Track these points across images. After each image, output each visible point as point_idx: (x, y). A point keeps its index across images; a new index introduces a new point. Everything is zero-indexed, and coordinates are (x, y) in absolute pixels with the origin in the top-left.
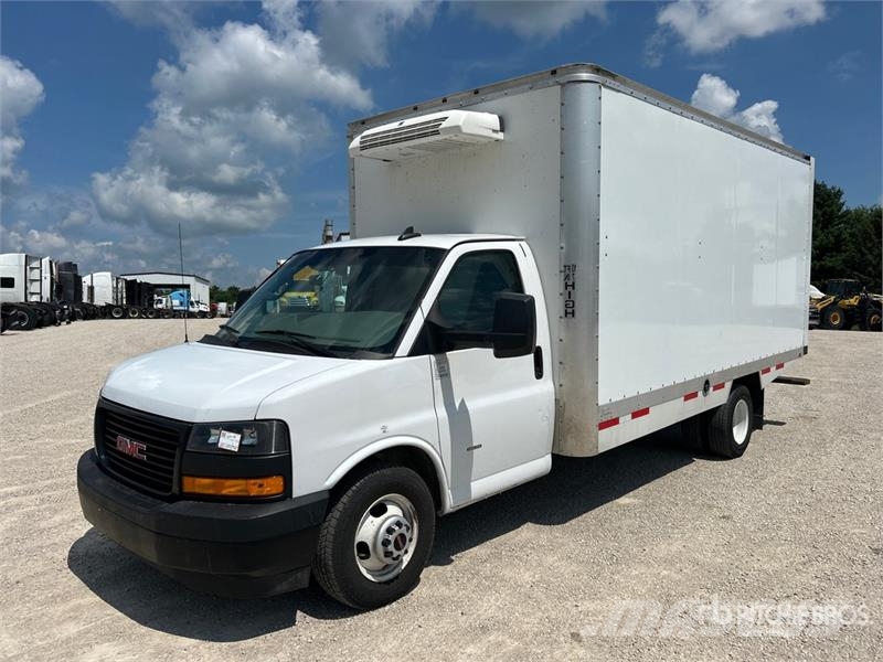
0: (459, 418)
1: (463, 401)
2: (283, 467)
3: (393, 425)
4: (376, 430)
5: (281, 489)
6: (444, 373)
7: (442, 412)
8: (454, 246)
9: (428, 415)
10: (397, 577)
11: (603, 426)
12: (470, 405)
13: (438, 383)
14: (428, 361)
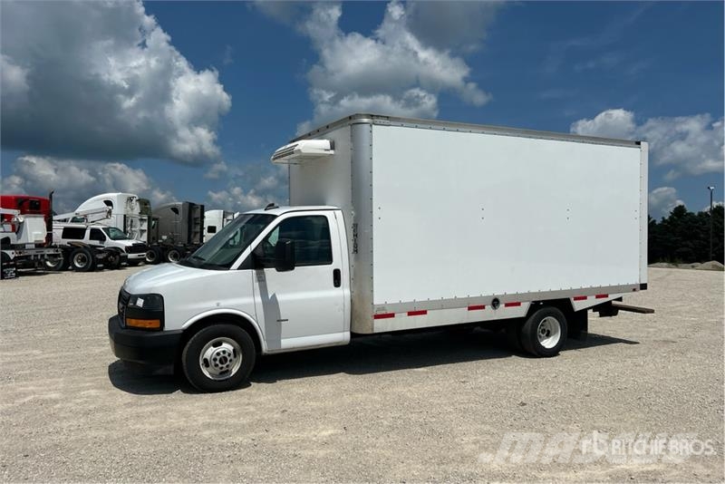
0: (271, 305)
1: (274, 295)
2: (160, 316)
3: (223, 303)
4: (213, 304)
5: (159, 326)
6: (261, 280)
7: (259, 299)
8: (282, 213)
9: (249, 300)
10: (226, 380)
11: (377, 317)
12: (280, 298)
13: (257, 285)
14: (251, 273)
